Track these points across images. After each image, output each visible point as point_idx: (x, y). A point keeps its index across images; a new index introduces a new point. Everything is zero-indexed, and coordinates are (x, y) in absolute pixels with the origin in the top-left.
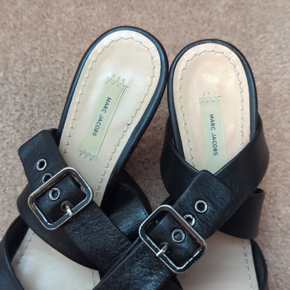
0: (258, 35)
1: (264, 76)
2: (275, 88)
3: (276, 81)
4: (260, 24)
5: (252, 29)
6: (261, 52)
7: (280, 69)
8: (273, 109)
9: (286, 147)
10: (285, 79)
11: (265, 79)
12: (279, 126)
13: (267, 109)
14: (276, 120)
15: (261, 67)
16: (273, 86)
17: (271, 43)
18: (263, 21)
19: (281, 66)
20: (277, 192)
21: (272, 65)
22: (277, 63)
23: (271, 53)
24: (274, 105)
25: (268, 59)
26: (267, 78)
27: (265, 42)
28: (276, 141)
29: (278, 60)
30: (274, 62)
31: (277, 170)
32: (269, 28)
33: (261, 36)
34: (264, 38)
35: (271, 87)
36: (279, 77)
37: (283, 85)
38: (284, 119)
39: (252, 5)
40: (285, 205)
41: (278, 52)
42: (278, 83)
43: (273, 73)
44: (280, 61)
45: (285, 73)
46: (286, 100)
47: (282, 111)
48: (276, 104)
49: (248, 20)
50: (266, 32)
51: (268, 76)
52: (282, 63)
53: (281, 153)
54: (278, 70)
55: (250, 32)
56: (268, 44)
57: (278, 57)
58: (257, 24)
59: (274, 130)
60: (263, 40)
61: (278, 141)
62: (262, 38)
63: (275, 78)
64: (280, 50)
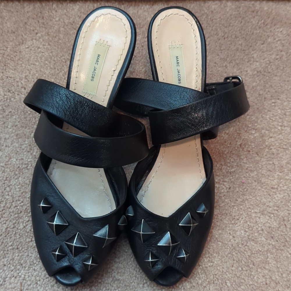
0: (271, 99)
1: (263, 131)
2: (267, 142)
3: (271, 137)
4: (276, 92)
5: (269, 93)
6: (269, 112)
7: (279, 130)
8: (261, 157)
9: (259, 188)
10: (279, 138)
11: (263, 133)
12: (260, 171)
13: (256, 156)
14: (260, 166)
15: (264, 123)
16: (266, 140)
17: (279, 108)
18: (280, 90)
19: (280, 128)
20: (240, 218)
21: (273, 125)
22: (278, 125)
23: (276, 116)
24: (263, 155)
25: (272, 120)
26: (265, 132)
27: (275, 106)
28: (253, 181)
29: (280, 122)
30: (275, 123)
31: (246, 202)
32: (283, 96)
33: (273, 101)
34: (275, 103)
36: (275, 135)
37: (276, 142)
38: (267, 167)
39: (276, 76)
40: (242, 230)
41: (282, 117)
42: (273, 139)
43: (272, 131)
44: (280, 124)
45: (281, 133)
46: (273, 154)
47: (267, 161)
48: (265, 154)
49: (267, 86)
50: (278, 99)
51: (267, 132)
52: (281, 126)
53: (254, 191)
54: (276, 130)
55: (266, 96)
56: (277, 108)
57: (280, 120)
58: (274, 91)
59: (255, 173)
60: (273, 104)
61: (255, 181)
62: (273, 103)
63: (271, 135)
64: (284, 116)
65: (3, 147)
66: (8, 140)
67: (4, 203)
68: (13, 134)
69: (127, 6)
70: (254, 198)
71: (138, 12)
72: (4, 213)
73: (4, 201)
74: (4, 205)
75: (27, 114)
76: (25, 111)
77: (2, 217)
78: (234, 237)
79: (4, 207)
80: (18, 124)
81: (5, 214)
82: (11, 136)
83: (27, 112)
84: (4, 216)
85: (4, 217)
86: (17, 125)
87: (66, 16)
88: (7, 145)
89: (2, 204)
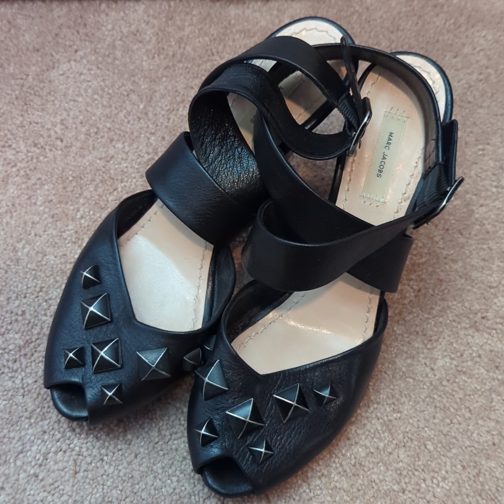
0: (476, 145)
1: (468, 196)
2: (477, 213)
3: (482, 206)
4: (483, 132)
5: (471, 135)
6: (474, 166)
7: (493, 193)
8: (468, 238)
9: (469, 287)
10: (495, 206)
11: (468, 199)
12: (468, 260)
13: (459, 236)
14: (467, 252)
15: (468, 184)
16: (476, 211)
17: (491, 159)
18: (489, 129)
19: (494, 190)
20: (439, 337)
21: (483, 186)
22: (491, 185)
23: (486, 171)
24: (470, 234)
25: (480, 177)
26: (471, 199)
27: (483, 155)
28: (458, 277)
29: (494, 181)
30: (487, 182)
31: (448, 312)
32: (496, 140)
33: (480, 147)
34: (483, 150)
35: (474, 211)
36: (488, 202)
37: (490, 213)
38: (478, 253)
39: (481, 107)
40: (446, 356)
41: (497, 172)
42: (484, 209)
43: (482, 195)
44: (494, 184)
45: (497, 199)
46: (488, 232)
47: (478, 244)
48: (473, 233)
49: (468, 123)
50: (488, 144)
51: (474, 197)
52: (497, 187)
53: (460, 293)
54: (489, 193)
55: (468, 139)
56: (486, 158)
57: (494, 178)
58: (480, 131)
59: (460, 264)
60: (481, 152)
61: (461, 277)
62: (479, 150)
63: (481, 202)
64: (500, 171)
65: (30, 237)
66: (38, 226)
67: (38, 327)
68: (46, 216)
69: (226, 4)
70: (459, 305)
71: (244, 13)
72: (39, 345)
73: (39, 324)
74: (39, 331)
75: (67, 181)
76: (64, 178)
77: (36, 351)
78: (432, 369)
79: (39, 334)
80: (53, 198)
81: (41, 346)
82: (44, 218)
83: (68, 178)
84: (39, 349)
85: (40, 352)
86: (51, 201)
87: (123, 22)
88: (38, 233)
89: (36, 329)
